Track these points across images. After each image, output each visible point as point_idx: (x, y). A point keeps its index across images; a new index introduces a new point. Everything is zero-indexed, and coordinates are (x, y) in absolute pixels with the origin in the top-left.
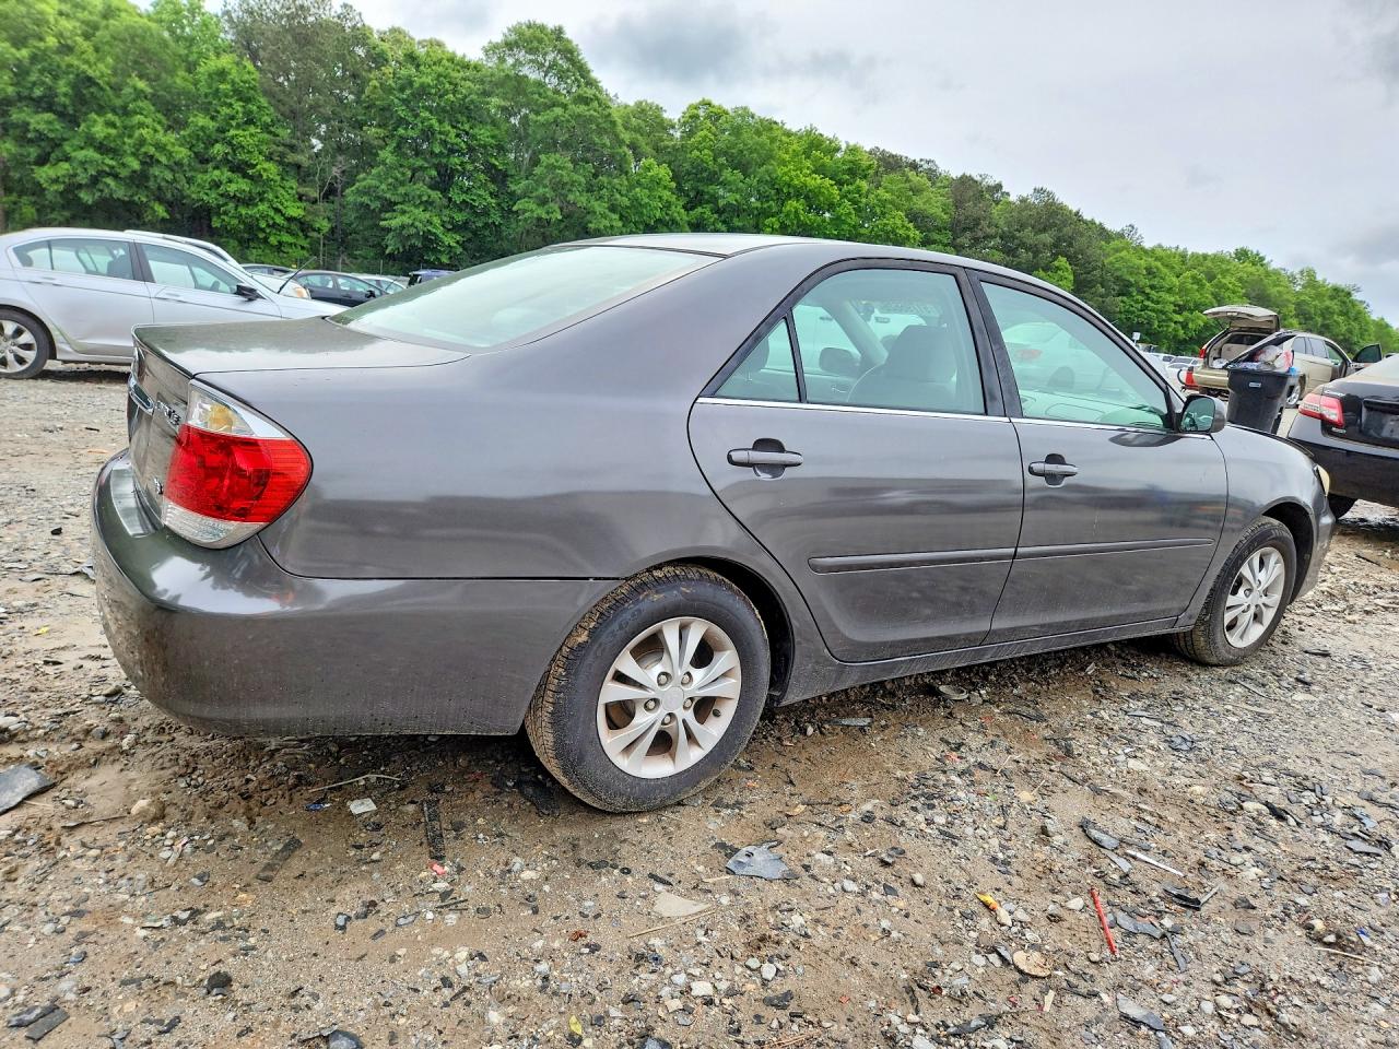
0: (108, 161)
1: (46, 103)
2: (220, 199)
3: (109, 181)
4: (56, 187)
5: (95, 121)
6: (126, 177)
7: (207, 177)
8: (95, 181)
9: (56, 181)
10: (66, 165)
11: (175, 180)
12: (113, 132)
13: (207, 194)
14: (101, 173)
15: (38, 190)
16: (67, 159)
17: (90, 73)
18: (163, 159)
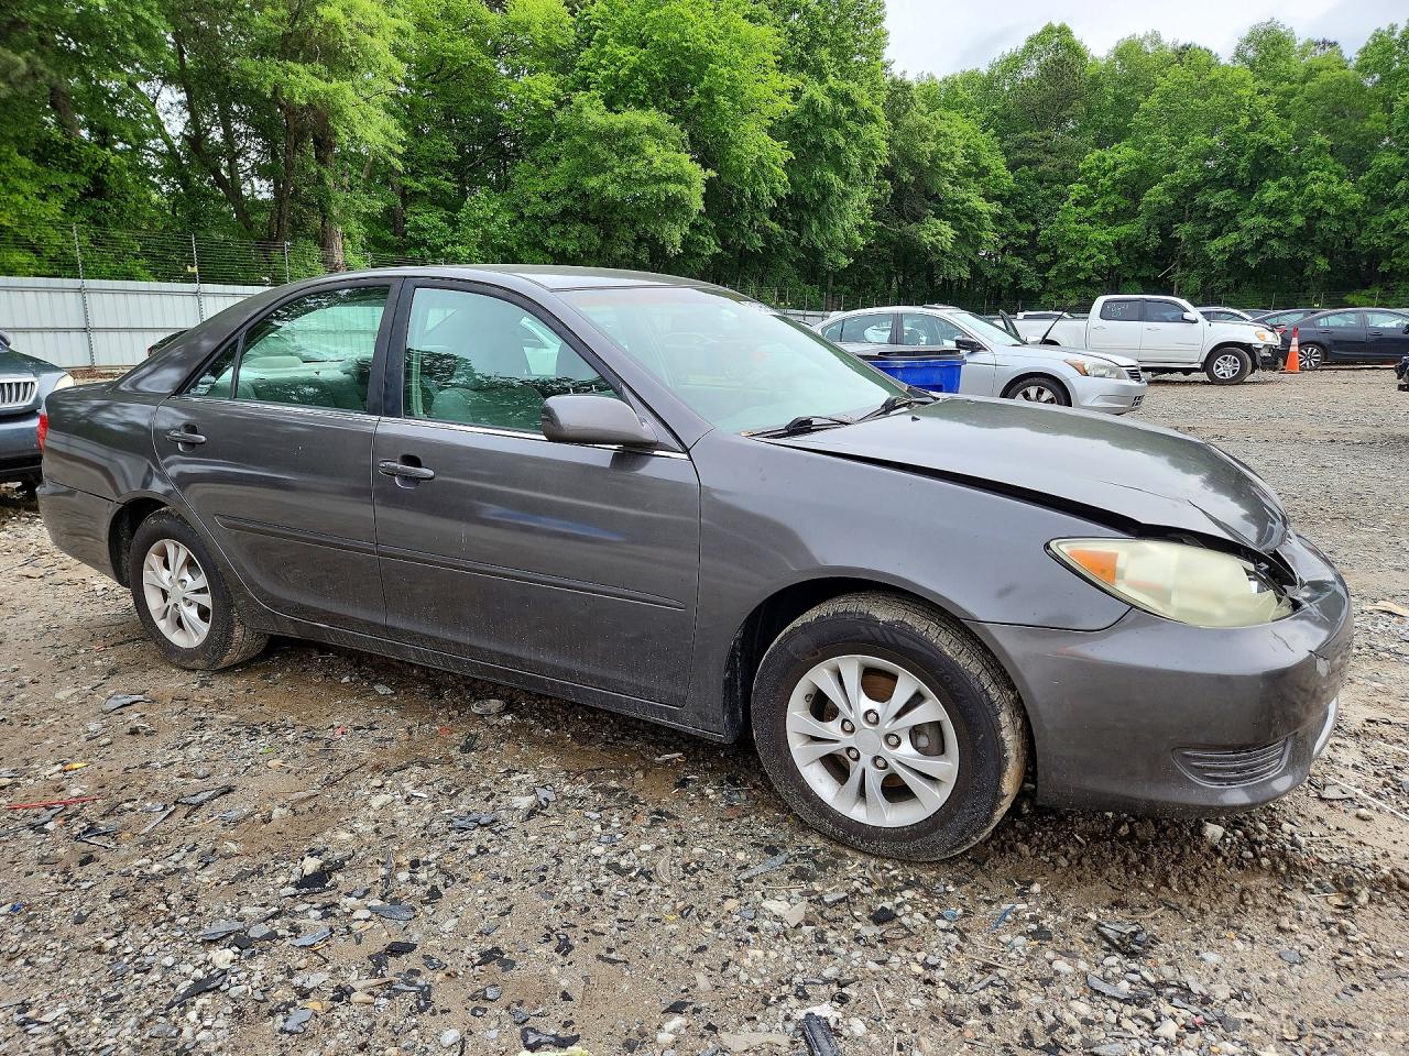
0: (1276, 224)
1: (1227, 181)
2: (1394, 240)
3: (1273, 243)
4: (1221, 257)
5: (1269, 187)
6: (1291, 236)
7: (1383, 220)
8: (1260, 244)
9: (1223, 251)
10: (1235, 235)
11: (1344, 229)
12: (1285, 193)
13: (1379, 238)
14: (1267, 236)
15: (1207, 263)
16: (1237, 228)
17: (1271, 141)
18: (1332, 211)
